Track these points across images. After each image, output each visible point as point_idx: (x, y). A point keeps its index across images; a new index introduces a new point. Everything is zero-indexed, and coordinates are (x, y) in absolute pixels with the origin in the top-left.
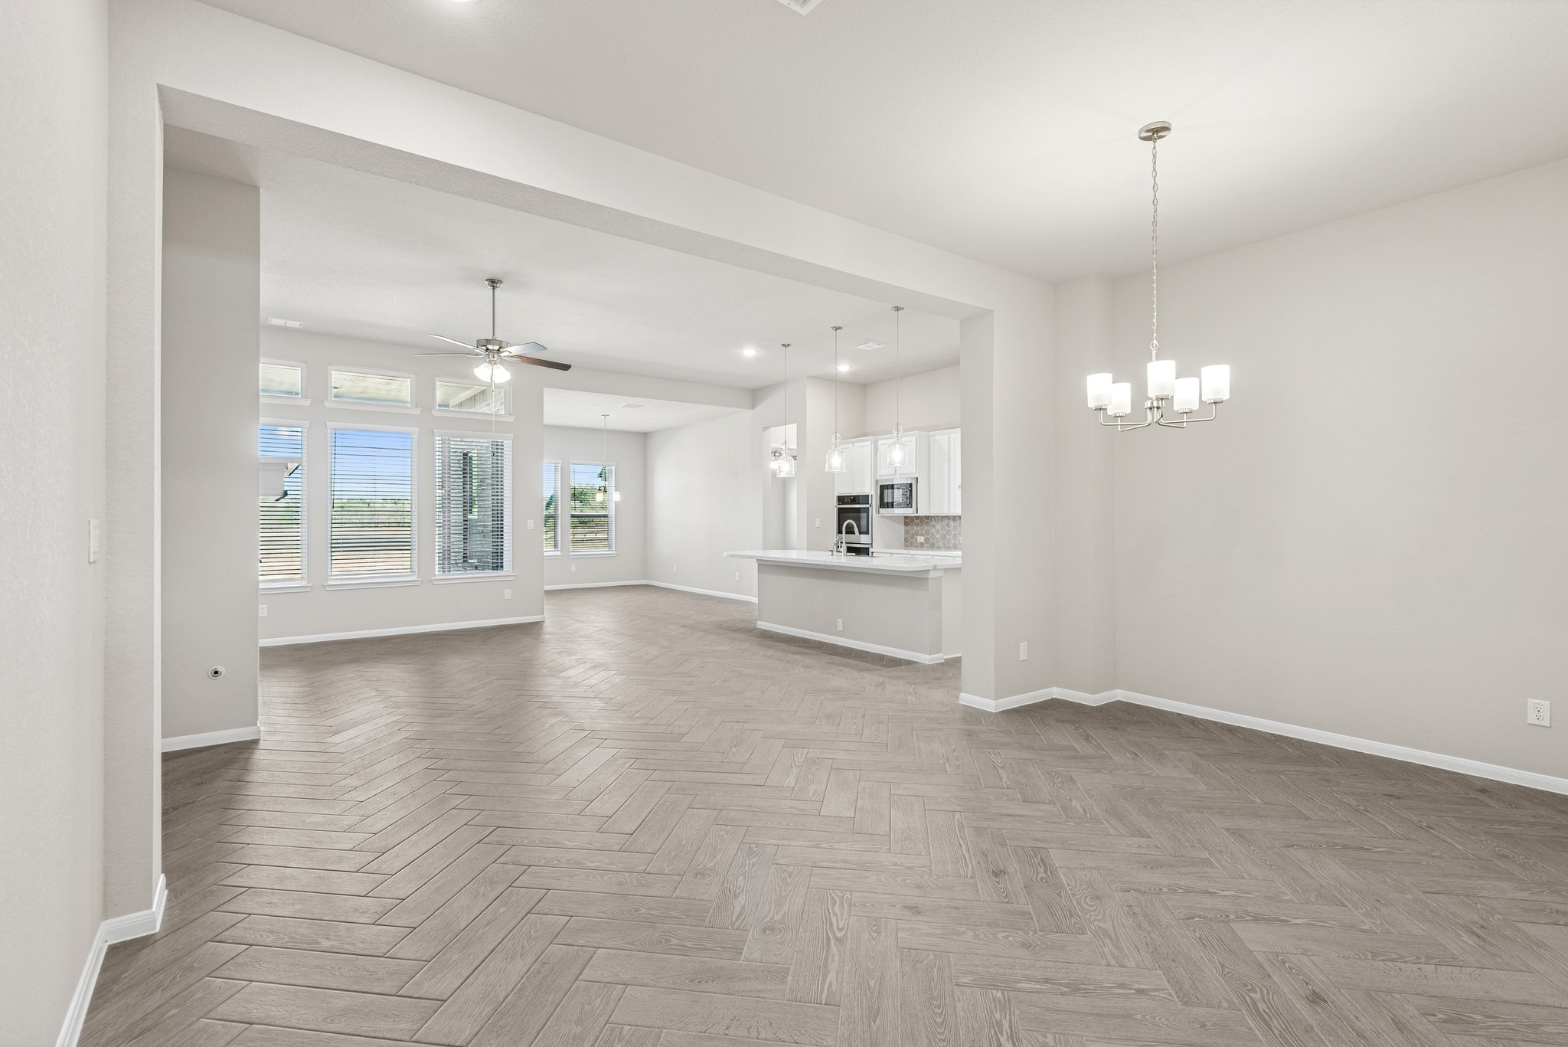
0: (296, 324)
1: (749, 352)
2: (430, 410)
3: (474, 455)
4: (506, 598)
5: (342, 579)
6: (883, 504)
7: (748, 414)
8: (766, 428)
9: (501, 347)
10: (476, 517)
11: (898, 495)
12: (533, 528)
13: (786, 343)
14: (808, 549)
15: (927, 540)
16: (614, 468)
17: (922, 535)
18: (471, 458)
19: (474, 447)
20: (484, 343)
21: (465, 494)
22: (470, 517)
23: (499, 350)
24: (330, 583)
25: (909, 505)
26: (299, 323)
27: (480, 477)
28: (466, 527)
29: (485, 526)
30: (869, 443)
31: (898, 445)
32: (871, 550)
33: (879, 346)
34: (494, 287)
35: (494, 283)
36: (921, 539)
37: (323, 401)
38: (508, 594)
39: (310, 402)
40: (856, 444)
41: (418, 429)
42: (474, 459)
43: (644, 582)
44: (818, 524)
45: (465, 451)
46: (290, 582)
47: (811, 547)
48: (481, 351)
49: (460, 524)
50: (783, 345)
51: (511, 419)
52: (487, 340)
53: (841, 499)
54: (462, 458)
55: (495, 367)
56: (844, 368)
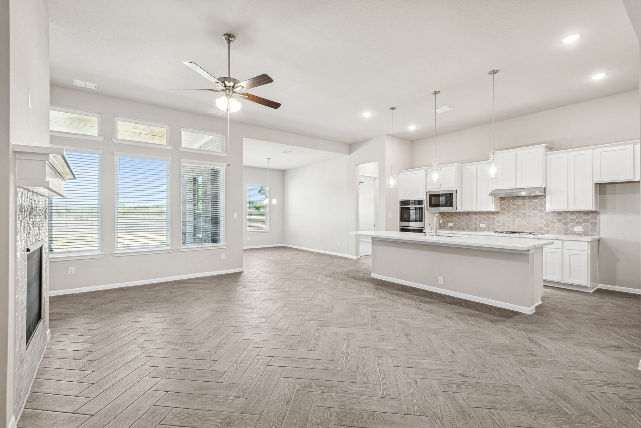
0: (91, 86)
1: (367, 115)
2: (178, 147)
3: (199, 179)
4: (222, 258)
5: (124, 250)
6: (431, 205)
7: (347, 157)
8: (357, 165)
9: (235, 84)
10: (201, 212)
11: (442, 200)
12: (237, 218)
13: (393, 107)
14: (386, 230)
15: (455, 225)
16: (268, 187)
17: (452, 222)
18: (197, 181)
19: (200, 174)
20: (223, 80)
21: (195, 200)
22: (197, 212)
23: (233, 87)
24: (116, 252)
25: (451, 205)
26: (94, 85)
27: (204, 190)
28: (195, 217)
29: (207, 217)
30: (422, 171)
31: (493, 164)
32: (424, 231)
33: (449, 109)
34: (229, 42)
35: (229, 37)
36: (450, 225)
37: (111, 139)
38: (223, 256)
39: (103, 139)
40: (413, 172)
41: (171, 158)
42: (199, 181)
43: (283, 245)
44: (390, 216)
45: (195, 177)
46: (90, 252)
47: (388, 229)
48: (221, 86)
49: (191, 216)
50: (391, 108)
51: (225, 155)
52: (225, 77)
53: (403, 203)
54: (193, 181)
55: (231, 99)
56: (412, 128)
